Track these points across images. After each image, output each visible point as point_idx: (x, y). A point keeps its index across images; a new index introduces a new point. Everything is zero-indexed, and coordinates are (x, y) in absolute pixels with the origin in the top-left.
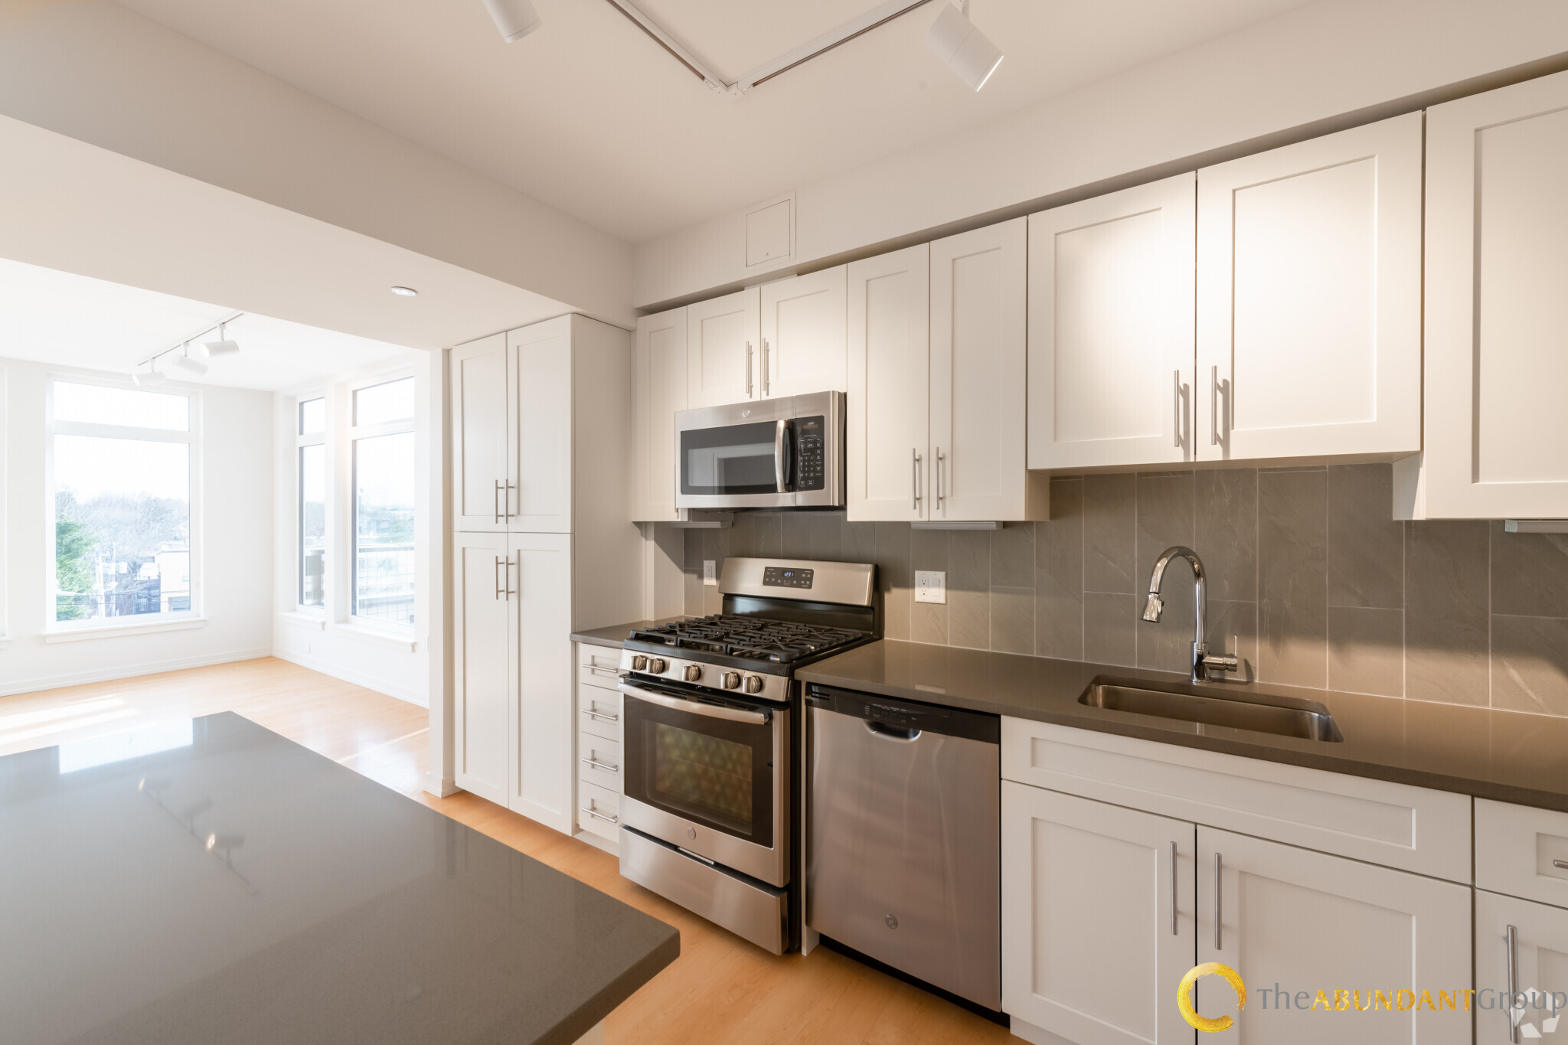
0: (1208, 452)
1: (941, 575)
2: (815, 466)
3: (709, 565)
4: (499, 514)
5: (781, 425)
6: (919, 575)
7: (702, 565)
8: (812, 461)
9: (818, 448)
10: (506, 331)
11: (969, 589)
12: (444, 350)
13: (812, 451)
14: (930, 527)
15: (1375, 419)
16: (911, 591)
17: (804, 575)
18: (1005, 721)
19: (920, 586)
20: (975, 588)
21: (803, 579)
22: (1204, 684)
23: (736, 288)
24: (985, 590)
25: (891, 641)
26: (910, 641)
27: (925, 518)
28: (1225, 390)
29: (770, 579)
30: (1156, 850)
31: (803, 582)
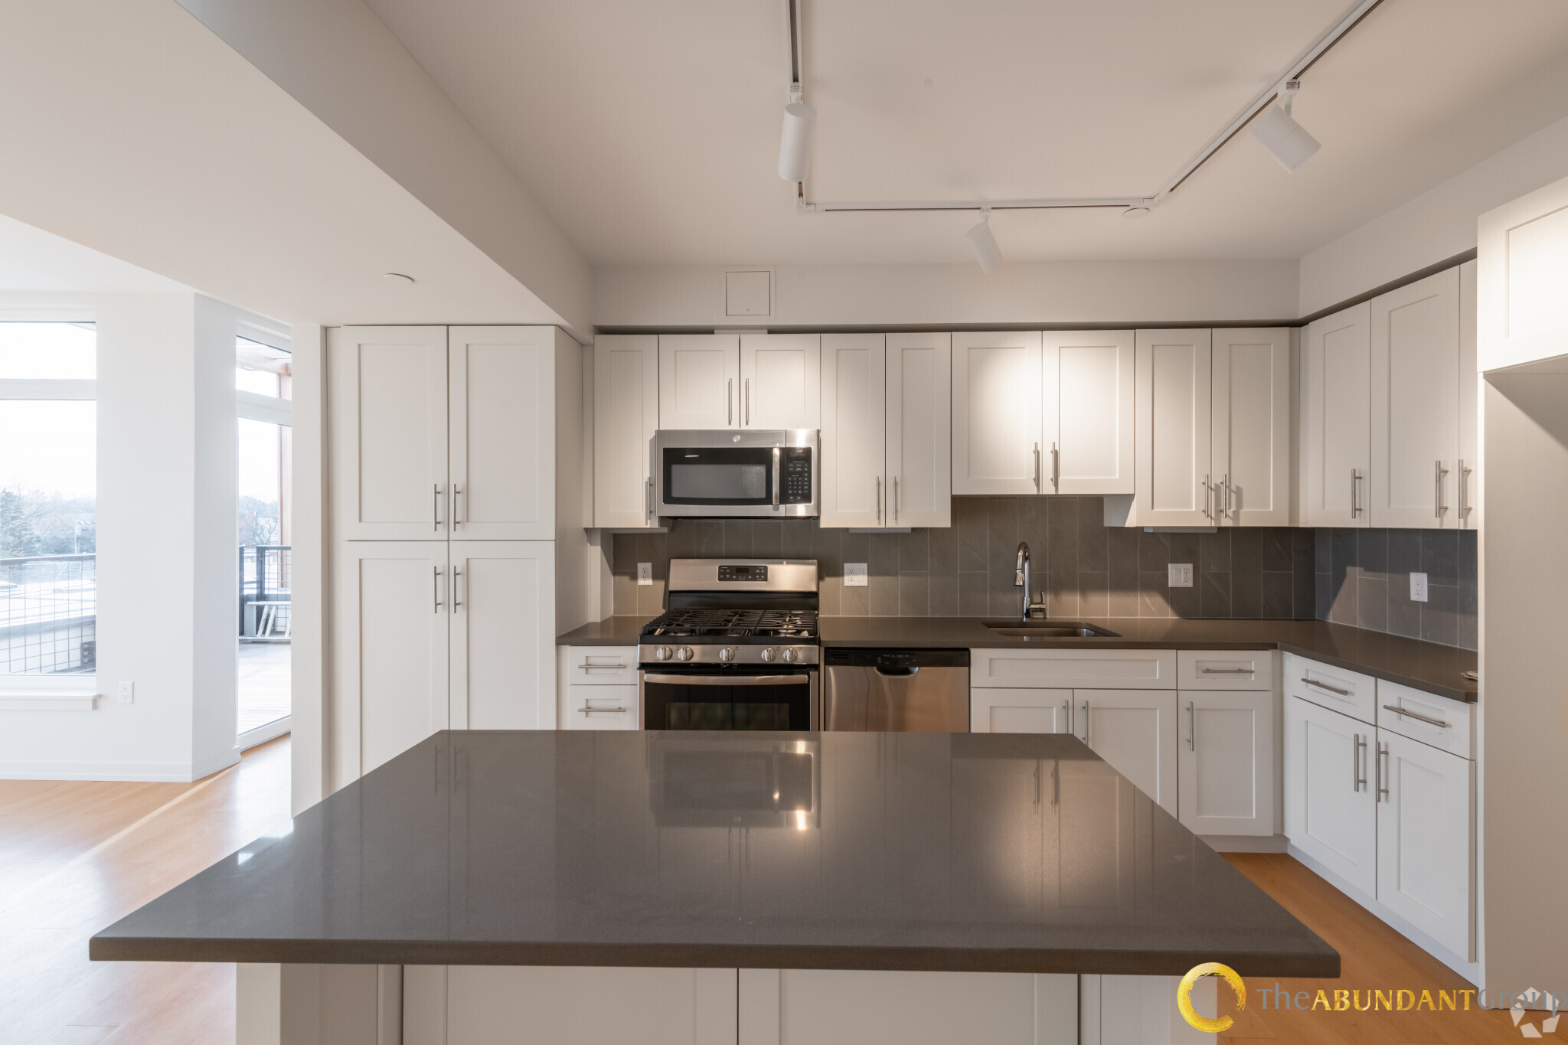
0: (1048, 489)
1: (865, 566)
2: (803, 486)
3: (645, 567)
4: (438, 521)
5: (776, 452)
6: (847, 566)
7: (636, 567)
8: (800, 481)
9: (806, 472)
10: (448, 326)
11: (885, 574)
12: (322, 327)
13: (801, 474)
14: (885, 531)
15: (1117, 477)
16: (840, 579)
17: (758, 571)
18: (973, 651)
19: (848, 574)
20: (889, 574)
21: (758, 574)
22: (1029, 620)
23: (709, 331)
24: (896, 574)
25: (824, 618)
26: (840, 616)
27: (882, 526)
28: (1056, 454)
29: (725, 576)
30: (1055, 709)
31: (758, 577)
